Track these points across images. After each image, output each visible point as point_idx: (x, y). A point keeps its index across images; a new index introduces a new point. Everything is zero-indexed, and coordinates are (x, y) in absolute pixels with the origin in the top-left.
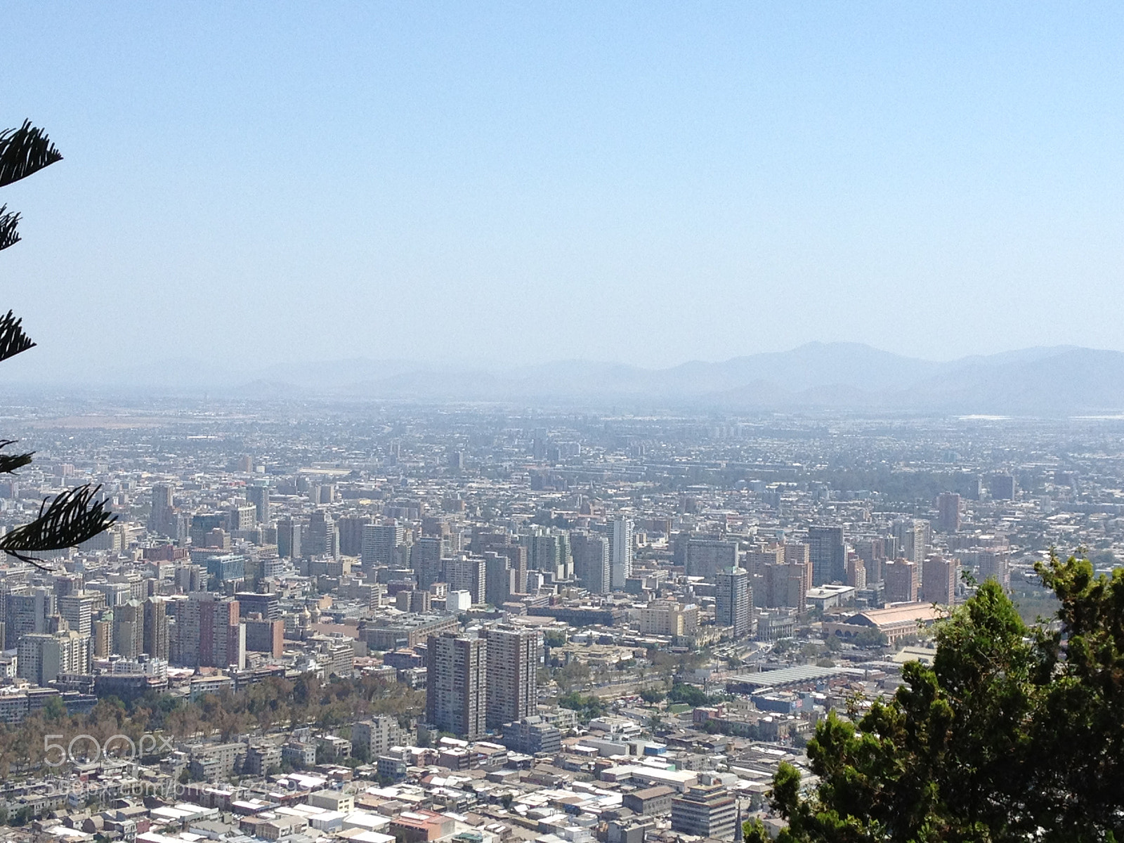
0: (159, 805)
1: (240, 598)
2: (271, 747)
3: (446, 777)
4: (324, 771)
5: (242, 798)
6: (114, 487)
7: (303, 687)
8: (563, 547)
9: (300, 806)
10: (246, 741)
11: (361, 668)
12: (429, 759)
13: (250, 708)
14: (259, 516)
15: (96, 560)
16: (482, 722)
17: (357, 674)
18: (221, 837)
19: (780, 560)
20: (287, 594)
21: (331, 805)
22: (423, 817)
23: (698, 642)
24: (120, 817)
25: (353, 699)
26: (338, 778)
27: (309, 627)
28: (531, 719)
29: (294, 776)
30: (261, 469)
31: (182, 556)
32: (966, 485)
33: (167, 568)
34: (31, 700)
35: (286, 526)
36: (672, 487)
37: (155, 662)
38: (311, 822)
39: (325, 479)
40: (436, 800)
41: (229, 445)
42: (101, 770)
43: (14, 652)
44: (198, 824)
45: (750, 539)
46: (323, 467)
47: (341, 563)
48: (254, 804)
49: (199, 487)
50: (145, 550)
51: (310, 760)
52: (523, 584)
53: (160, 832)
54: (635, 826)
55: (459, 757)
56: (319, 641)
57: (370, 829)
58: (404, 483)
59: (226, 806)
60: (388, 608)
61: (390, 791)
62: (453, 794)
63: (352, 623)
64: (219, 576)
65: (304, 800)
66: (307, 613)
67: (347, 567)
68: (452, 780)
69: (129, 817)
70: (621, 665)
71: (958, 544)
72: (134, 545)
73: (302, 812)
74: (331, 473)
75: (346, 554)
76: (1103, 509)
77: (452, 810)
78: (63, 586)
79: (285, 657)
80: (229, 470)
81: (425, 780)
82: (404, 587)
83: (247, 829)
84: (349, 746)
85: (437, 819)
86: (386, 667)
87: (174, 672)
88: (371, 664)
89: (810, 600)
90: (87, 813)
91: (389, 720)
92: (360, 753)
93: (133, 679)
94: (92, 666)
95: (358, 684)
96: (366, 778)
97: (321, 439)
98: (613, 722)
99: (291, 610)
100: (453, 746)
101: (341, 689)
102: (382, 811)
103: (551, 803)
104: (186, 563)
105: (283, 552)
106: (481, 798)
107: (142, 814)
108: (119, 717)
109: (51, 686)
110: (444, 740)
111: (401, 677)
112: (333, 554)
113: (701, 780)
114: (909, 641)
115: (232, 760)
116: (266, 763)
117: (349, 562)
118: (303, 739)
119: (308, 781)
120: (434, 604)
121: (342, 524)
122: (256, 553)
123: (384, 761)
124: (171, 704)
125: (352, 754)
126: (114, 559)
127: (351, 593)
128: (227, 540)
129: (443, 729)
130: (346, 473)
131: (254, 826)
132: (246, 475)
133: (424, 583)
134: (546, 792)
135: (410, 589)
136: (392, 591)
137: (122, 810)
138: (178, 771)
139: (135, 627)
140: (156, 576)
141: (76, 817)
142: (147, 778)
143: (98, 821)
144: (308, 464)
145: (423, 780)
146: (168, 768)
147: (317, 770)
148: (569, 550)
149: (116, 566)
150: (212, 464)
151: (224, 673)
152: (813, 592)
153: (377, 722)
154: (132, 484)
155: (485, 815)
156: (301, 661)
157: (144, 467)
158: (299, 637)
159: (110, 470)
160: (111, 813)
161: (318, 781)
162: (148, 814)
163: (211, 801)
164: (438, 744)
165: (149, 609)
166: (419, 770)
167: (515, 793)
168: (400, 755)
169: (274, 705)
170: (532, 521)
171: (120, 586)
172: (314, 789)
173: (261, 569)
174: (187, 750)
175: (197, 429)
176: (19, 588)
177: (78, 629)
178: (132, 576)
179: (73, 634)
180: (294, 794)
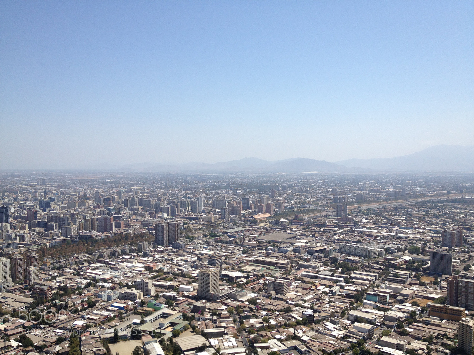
0: (92, 264)
1: (114, 217)
2: (119, 250)
3: (158, 255)
4: (131, 255)
5: (111, 261)
6: (88, 192)
7: (127, 236)
8: (188, 203)
9: (125, 263)
10: (113, 249)
11: (141, 231)
12: (155, 251)
13: (115, 241)
14: (120, 198)
15: (81, 209)
16: (167, 242)
17: (140, 233)
18: (106, 270)
19: (235, 205)
20: (125, 215)
21: (131, 262)
22: (152, 264)
23: (217, 223)
24: (83, 267)
25: (139, 238)
26: (134, 256)
27: (130, 223)
28: (178, 241)
29: (124, 256)
30: (122, 187)
31: (102, 207)
32: (277, 188)
33: (98, 210)
34: (64, 241)
35: (126, 200)
36: (214, 189)
37: (93, 231)
38: (127, 266)
39: (137, 189)
40: (156, 260)
41: (116, 182)
42: (78, 256)
43: (61, 230)
44: (100, 268)
45: (230, 200)
46: (136, 187)
47: (138, 208)
48: (114, 263)
49: (107, 192)
50: (93, 206)
51: (128, 252)
52: (179, 212)
53: (91, 270)
54: (199, 264)
55: (162, 250)
56: (132, 226)
57: (140, 267)
58: (155, 190)
59: (107, 263)
60: (148, 218)
61: (145, 259)
62: (160, 259)
63: (140, 221)
64: (110, 212)
65: (125, 261)
66: (129, 219)
67: (140, 209)
68: (160, 256)
69: (85, 267)
70: (200, 229)
71: (274, 200)
72: (91, 205)
73: (125, 264)
74: (138, 188)
75: (140, 206)
76: (305, 192)
77: (159, 262)
78: (73, 215)
79: (124, 229)
80: (115, 188)
81: (154, 256)
82: (152, 213)
83: (112, 268)
84: (137, 249)
85: (155, 264)
86: (146, 231)
87: (98, 233)
88: (144, 230)
89: (242, 213)
90: (75, 266)
91: (146, 243)
92: (139, 250)
93: (88, 235)
94: (79, 233)
95: (140, 235)
96: (140, 256)
97: (137, 180)
98: (197, 241)
99: (126, 219)
100: (160, 248)
101: (136, 236)
102: (143, 263)
103: (182, 260)
104: (103, 209)
105: (126, 206)
106: (166, 259)
107: (87, 266)
108: (84, 244)
109: (69, 238)
111: (150, 233)
112: (137, 206)
113: (215, 253)
114: (263, 221)
115: (109, 253)
116: (117, 254)
117: (140, 208)
118: (126, 248)
119: (126, 257)
120: (159, 217)
121: (139, 199)
122: (119, 206)
123: (144, 252)
124: (97, 241)
125: (138, 250)
126: (86, 208)
127: (140, 215)
128: (112, 203)
129: (159, 244)
130: (142, 188)
131: (113, 267)
132: (119, 189)
133: (157, 212)
134: (181, 257)
135: (153, 213)
136: (150, 214)
137: (83, 265)
138: (97, 256)
139: (89, 223)
140: (95, 212)
141: (72, 267)
142: (89, 258)
143: (77, 268)
144: (133, 186)
145: (153, 256)
146: (94, 255)
147: (129, 255)
148: (189, 204)
149: (86, 210)
150: (111, 186)
151: (109, 234)
152: (243, 212)
153: (143, 243)
154: (92, 191)
155: (166, 263)
156: (127, 230)
157: (95, 187)
158: (127, 225)
159: (87, 188)
160: (80, 266)
161: (129, 257)
162: (89, 266)
163: (104, 262)
164: (157, 248)
165: (92, 220)
166: (152, 254)
167: (174, 258)
168: (148, 250)
169: (120, 240)
170: (183, 197)
171: (87, 214)
172: (128, 259)
173: (119, 210)
174: (99, 251)
175: (108, 179)
176: (62, 216)
177: (76, 225)
178: (89, 212)
179: (74, 226)
180: (123, 260)
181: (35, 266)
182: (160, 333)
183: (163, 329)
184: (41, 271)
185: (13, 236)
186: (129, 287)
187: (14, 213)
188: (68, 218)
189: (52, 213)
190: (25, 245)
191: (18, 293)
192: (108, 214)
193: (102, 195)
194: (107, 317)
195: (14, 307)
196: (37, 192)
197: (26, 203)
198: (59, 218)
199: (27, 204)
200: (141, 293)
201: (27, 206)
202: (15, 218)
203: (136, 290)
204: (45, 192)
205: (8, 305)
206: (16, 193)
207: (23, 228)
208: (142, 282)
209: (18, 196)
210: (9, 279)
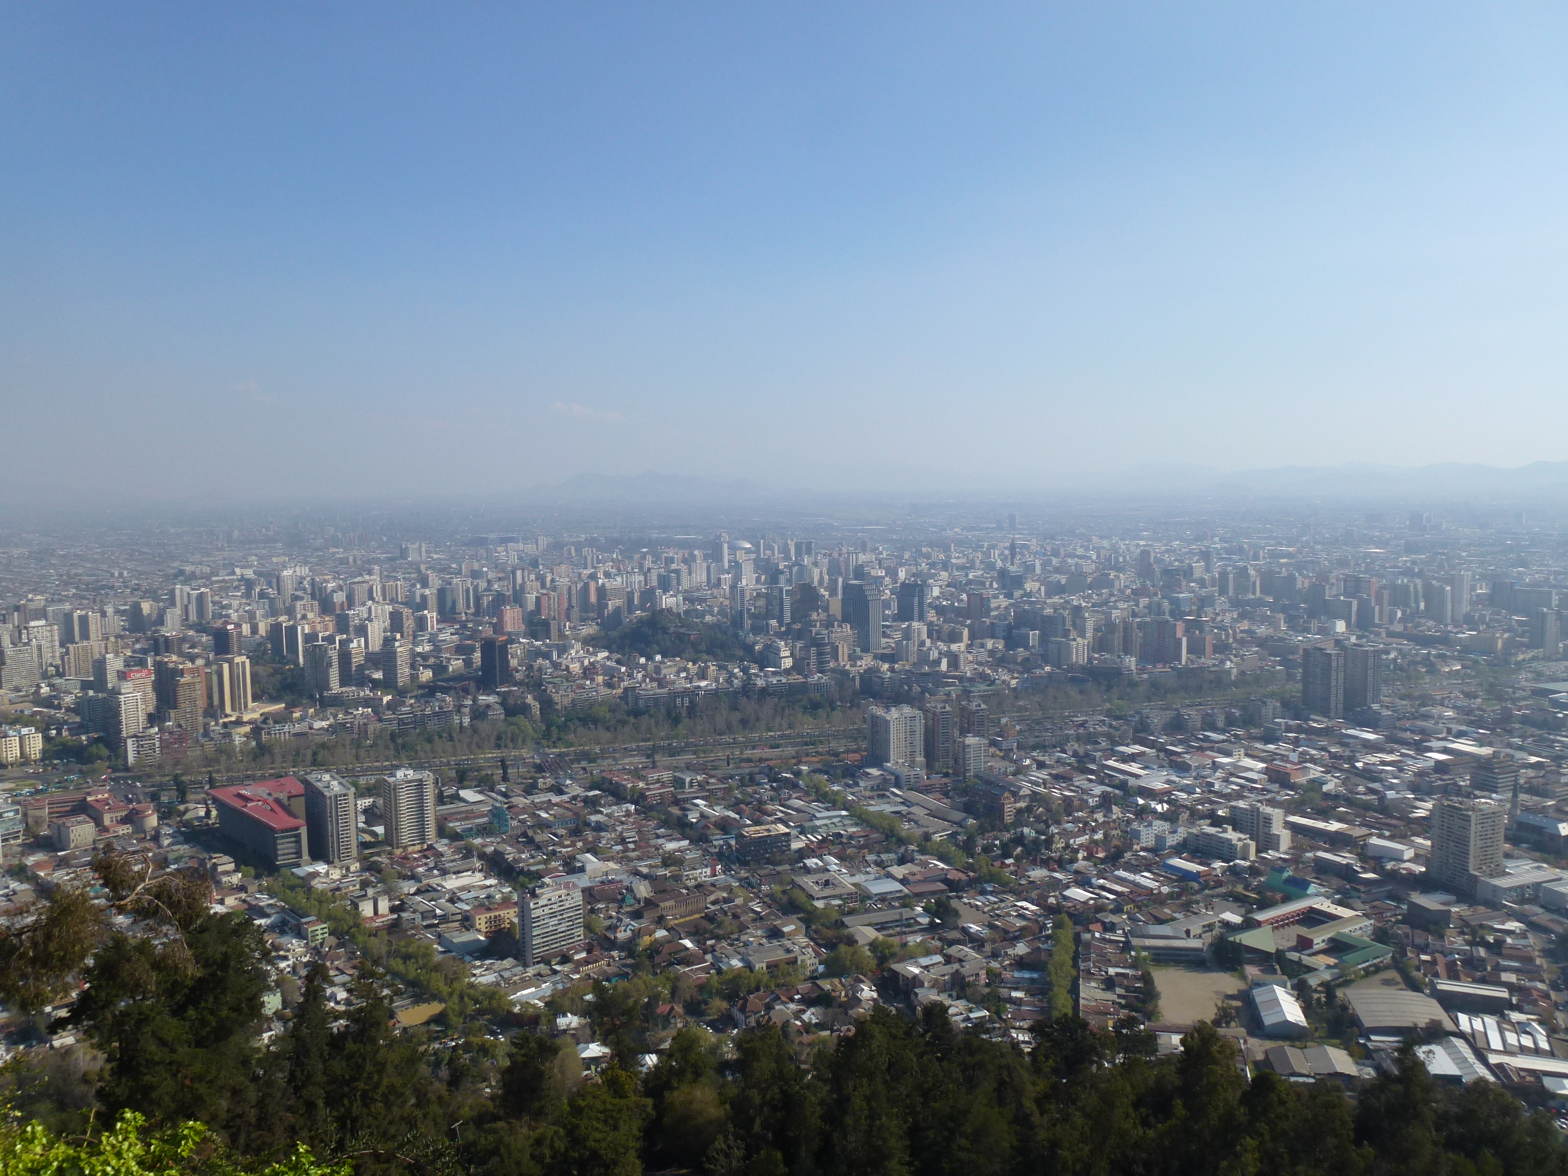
0: (1120, 744)
1: (1186, 621)
2: (1195, 715)
4: (1228, 732)
5: (1171, 745)
6: (1121, 551)
7: (1220, 678)
8: (1416, 592)
9: (1209, 752)
10: (1178, 709)
11: (1261, 668)
12: (1300, 729)
14: (1208, 569)
15: (1101, 595)
16: (1340, 706)
17: (1259, 672)
18: (1156, 767)
20: (1219, 619)
21: (1228, 754)
22: (1289, 765)
24: (1095, 750)
25: (1254, 687)
26: (1236, 736)
27: (1231, 641)
28: (1375, 707)
29: (1208, 733)
30: (1217, 539)
31: (1156, 594)
33: (1144, 601)
34: (1051, 677)
35: (1224, 575)
37: (1127, 659)
38: (1214, 763)
40: (1300, 755)
41: (1199, 524)
42: (1086, 722)
44: (1142, 758)
47: (1259, 600)
48: (1180, 749)
49: (1174, 551)
50: (1132, 590)
51: (1220, 724)
52: (1386, 618)
53: (1117, 761)
54: (1439, 783)
55: (1321, 729)
56: (1236, 650)
57: (1253, 770)
59: (1162, 749)
60: (1287, 630)
61: (1271, 747)
62: (1313, 752)
63: (1260, 639)
64: (1178, 607)
65: (1211, 749)
66: (1231, 631)
68: (1314, 743)
69: (1100, 750)
72: (1126, 587)
73: (1209, 756)
75: (1263, 594)
77: (1311, 762)
78: (1077, 611)
79: (1212, 659)
82: (1299, 617)
83: (1172, 763)
84: (1246, 716)
85: (1299, 767)
86: (1279, 668)
87: (1140, 665)
88: (1269, 666)
90: (1076, 746)
91: (1275, 701)
92: (1253, 722)
93: (1112, 668)
94: (1090, 659)
95: (1258, 678)
96: (1255, 737)
97: (1260, 520)
98: (1437, 711)
99: (1221, 629)
100: (1317, 721)
101: (1245, 680)
102: (1262, 760)
104: (1157, 599)
105: (1223, 591)
106: (1333, 756)
107: (1108, 749)
109: (1064, 669)
110: (1312, 717)
111: (1288, 674)
112: (1254, 593)
113: (1496, 754)
115: (1168, 721)
116: (1190, 725)
118: (1216, 711)
119: (1216, 737)
120: (1319, 628)
121: (1263, 575)
122: (1203, 592)
123: (1268, 728)
124: (1136, 685)
125: (1248, 722)
126: (1112, 595)
127: (1264, 620)
128: (1184, 583)
129: (1313, 710)
131: (1176, 762)
132: (1207, 544)
133: (1313, 615)
134: (1380, 756)
135: (1303, 618)
137: (1097, 746)
138: (1133, 725)
139: (1118, 636)
140: (1137, 605)
141: (1069, 748)
142: (1114, 728)
143: (1081, 751)
145: (1294, 742)
146: (1127, 723)
147: (1223, 731)
148: (1421, 594)
149: (1113, 599)
151: (1170, 667)
153: (1266, 703)
154: (1132, 549)
155: (1333, 767)
156: (1222, 661)
157: (1142, 538)
158: (1223, 647)
159: (1119, 540)
160: (1090, 747)
161: (1222, 737)
162: (1112, 749)
163: (1152, 745)
164: (1308, 719)
165: (1127, 626)
166: (1292, 735)
167: (1357, 754)
168: (1279, 724)
169: (1200, 688)
170: (1401, 573)
171: (1114, 611)
172: (1219, 742)
173: (1204, 603)
174: (1140, 713)
176: (1048, 611)
177: (1084, 637)
178: (1122, 605)
179: (1079, 639)
180: (1205, 745)
181: (978, 734)
182: (1299, 963)
183: (1309, 955)
184: (992, 750)
185: (934, 655)
186: (1216, 821)
187: (938, 597)
188: (1064, 619)
189: (1025, 602)
190: (961, 679)
191: (938, 795)
192: (1172, 613)
193: (1159, 561)
194: (1152, 894)
195: (926, 830)
196: (993, 547)
197: (967, 575)
198: (1043, 617)
199: (971, 576)
200: (1248, 841)
201: (970, 582)
202: (940, 611)
203: (1234, 833)
204: (1013, 548)
205: (913, 821)
206: (946, 549)
207: (954, 637)
208: (1254, 811)
209: (950, 557)
210: (920, 759)
